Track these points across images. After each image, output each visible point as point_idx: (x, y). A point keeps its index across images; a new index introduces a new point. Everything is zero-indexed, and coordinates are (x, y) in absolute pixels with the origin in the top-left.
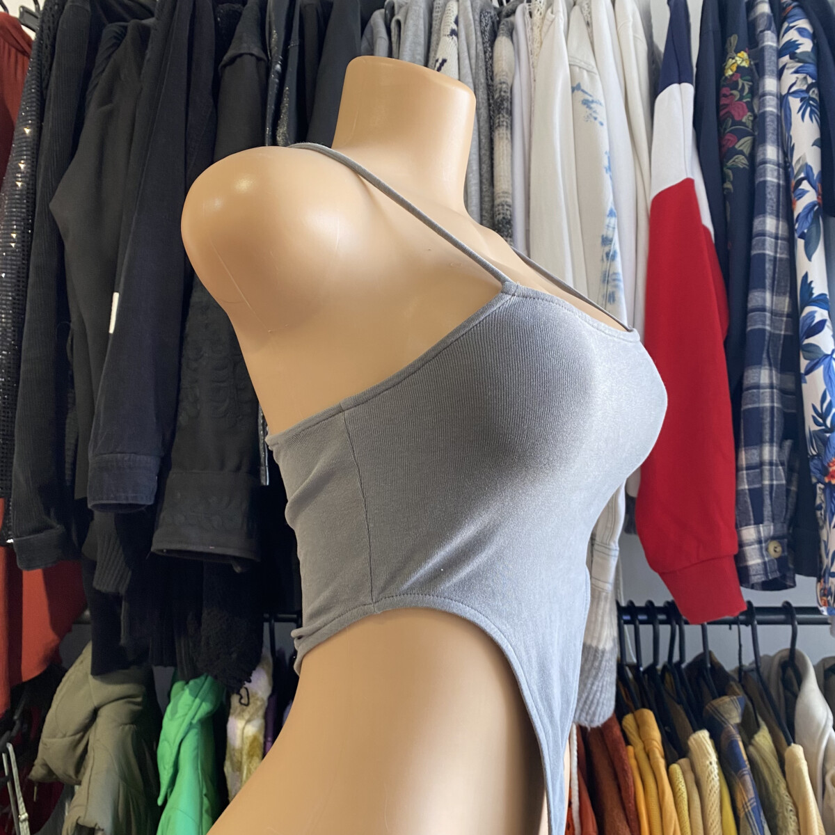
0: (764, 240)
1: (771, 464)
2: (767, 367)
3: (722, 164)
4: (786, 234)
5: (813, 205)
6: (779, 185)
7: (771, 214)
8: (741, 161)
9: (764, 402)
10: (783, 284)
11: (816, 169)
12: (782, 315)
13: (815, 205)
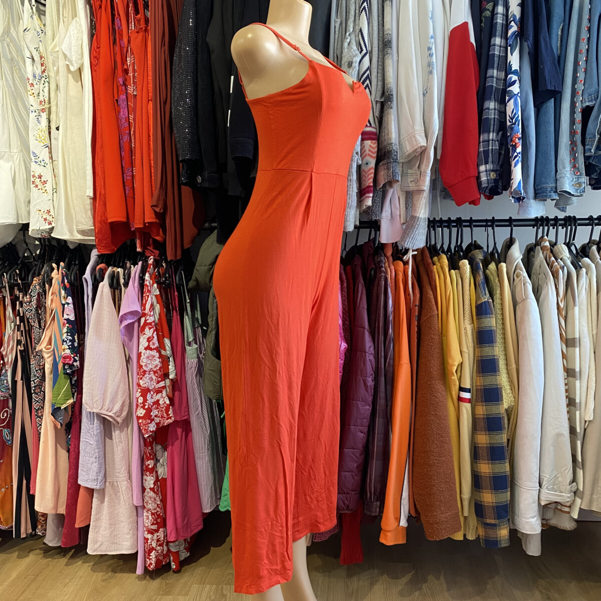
0: (495, 48)
1: (493, 140)
2: (494, 101)
3: (481, 15)
4: (505, 45)
5: (515, 32)
6: (503, 23)
7: (498, 36)
8: (488, 14)
9: (491, 116)
10: (502, 67)
11: (518, 16)
12: (501, 80)
13: (516, 32)
